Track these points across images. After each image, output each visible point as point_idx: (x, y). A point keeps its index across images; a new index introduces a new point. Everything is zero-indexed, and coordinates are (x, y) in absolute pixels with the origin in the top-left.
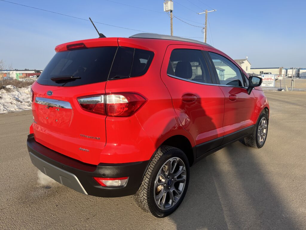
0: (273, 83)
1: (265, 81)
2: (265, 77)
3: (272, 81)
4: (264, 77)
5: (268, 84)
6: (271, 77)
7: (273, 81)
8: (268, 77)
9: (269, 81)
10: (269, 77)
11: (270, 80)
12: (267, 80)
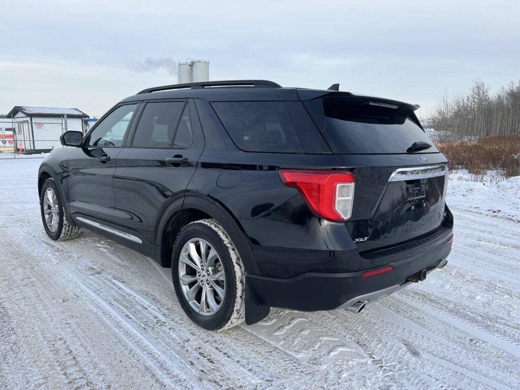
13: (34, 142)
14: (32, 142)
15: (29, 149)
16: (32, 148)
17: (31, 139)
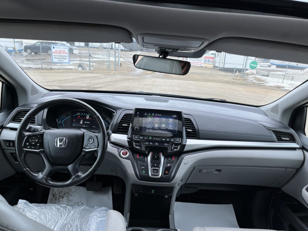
0: (67, 58)
1: (57, 54)
2: (57, 49)
3: (66, 55)
4: (55, 49)
5: (62, 59)
6: (64, 50)
7: (68, 55)
8: (60, 50)
9: (62, 55)
10: (62, 50)
11: (63, 53)
12: (60, 53)
13: (224, 64)
14: (223, 64)
15: (221, 67)
16: (223, 67)
17: (223, 62)
